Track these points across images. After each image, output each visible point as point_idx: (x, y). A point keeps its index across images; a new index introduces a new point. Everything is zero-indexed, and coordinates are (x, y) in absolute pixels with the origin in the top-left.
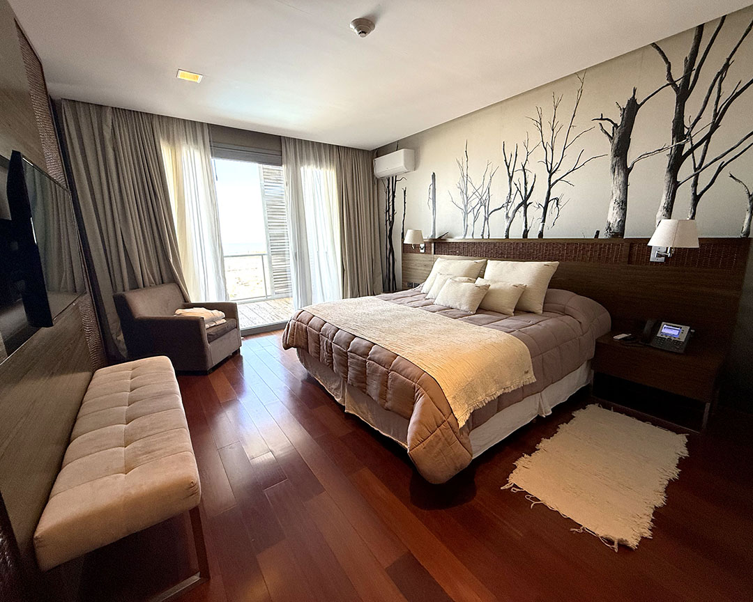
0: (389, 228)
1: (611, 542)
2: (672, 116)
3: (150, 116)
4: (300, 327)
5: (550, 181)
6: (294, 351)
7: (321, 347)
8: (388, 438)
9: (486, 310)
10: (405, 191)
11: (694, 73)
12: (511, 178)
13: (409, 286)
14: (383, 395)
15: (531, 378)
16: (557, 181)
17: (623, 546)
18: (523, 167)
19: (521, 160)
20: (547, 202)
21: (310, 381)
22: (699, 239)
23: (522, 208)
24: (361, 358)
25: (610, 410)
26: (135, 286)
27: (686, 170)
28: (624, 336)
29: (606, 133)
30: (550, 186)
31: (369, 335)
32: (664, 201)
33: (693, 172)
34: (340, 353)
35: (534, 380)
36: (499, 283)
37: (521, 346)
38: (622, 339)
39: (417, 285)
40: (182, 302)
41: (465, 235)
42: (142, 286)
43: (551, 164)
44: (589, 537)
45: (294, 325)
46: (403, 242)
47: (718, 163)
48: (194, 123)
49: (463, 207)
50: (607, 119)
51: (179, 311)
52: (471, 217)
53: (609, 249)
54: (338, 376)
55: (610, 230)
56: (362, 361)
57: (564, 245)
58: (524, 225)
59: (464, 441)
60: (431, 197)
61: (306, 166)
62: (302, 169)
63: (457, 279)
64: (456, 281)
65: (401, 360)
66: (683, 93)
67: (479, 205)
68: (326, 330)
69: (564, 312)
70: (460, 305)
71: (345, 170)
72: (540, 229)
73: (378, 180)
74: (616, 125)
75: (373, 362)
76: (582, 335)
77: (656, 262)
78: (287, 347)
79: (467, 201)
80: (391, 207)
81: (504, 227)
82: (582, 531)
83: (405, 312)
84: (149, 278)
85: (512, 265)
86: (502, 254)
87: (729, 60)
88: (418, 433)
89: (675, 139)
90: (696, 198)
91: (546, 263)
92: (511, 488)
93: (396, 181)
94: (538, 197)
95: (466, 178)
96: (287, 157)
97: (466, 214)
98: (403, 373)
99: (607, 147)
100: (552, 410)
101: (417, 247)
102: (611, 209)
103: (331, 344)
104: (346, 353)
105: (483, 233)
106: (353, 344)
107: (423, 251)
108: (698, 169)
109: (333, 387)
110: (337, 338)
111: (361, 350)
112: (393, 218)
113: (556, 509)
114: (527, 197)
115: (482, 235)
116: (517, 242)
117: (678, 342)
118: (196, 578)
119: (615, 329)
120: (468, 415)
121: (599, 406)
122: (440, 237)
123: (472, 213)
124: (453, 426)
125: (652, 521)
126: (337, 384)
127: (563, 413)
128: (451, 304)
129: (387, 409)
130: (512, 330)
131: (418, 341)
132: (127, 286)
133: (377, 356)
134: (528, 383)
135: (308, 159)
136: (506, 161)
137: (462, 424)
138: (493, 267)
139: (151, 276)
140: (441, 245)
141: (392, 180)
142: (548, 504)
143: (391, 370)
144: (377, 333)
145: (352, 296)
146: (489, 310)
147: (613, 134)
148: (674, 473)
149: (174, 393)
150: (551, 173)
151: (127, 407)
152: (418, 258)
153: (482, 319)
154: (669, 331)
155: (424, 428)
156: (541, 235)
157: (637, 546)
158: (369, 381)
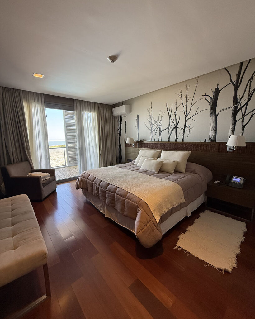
0: (119, 137)
1: (221, 270)
2: (232, 95)
3: (19, 91)
4: (84, 180)
5: (186, 119)
6: (80, 190)
7: (94, 189)
8: (125, 228)
9: (163, 172)
10: (126, 122)
11: (240, 79)
12: (170, 117)
13: (128, 161)
14: (123, 210)
15: (183, 200)
16: (189, 119)
17: (226, 271)
18: (175, 113)
19: (174, 110)
20: (185, 127)
21: (87, 204)
22: (246, 143)
23: (175, 130)
24: (112, 193)
25: (214, 212)
26: (10, 163)
27: (239, 116)
28: (218, 181)
29: (207, 101)
30: (186, 121)
31: (116, 183)
32: (231, 128)
33: (241, 117)
34: (102, 191)
35: (184, 201)
36: (167, 160)
37: (178, 187)
38: (218, 183)
39: (131, 161)
40: (30, 169)
41: (151, 140)
42: (13, 163)
43: (186, 112)
44: (212, 268)
45: (81, 179)
46: (125, 142)
47: (251, 114)
48: (37, 93)
49: (150, 129)
50: (208, 95)
51: (30, 174)
52: (154, 132)
53: (210, 146)
54: (102, 201)
55: (211, 139)
56: (113, 194)
57: (192, 144)
58: (176, 136)
59: (159, 229)
60: (137, 124)
61: (84, 111)
62: (83, 113)
63: (149, 159)
64: (149, 160)
65: (131, 194)
66: (236, 87)
67: (157, 128)
68: (96, 181)
69: (194, 172)
70: (152, 170)
71: (101, 113)
72: (182, 138)
73: (114, 117)
74: (211, 98)
75: (118, 195)
76: (202, 182)
77: (229, 152)
78: (77, 188)
79: (152, 126)
80: (120, 128)
81: (167, 137)
82: (209, 266)
83: (129, 173)
84: (16, 159)
85: (172, 153)
86: (167, 148)
87: (253, 75)
88: (140, 226)
89: (234, 104)
90: (244, 127)
91: (186, 152)
92: (178, 248)
93: (122, 117)
94: (181, 125)
95: (151, 117)
96: (77, 107)
97: (152, 131)
98: (132, 200)
99: (208, 106)
100: (191, 213)
101: (131, 145)
102: (210, 130)
103: (98, 187)
104: (106, 191)
105: (159, 139)
106: (109, 187)
107: (134, 146)
108: (244, 116)
109: (99, 206)
110: (101, 185)
111: (112, 190)
112: (121, 133)
113: (197, 257)
114: (177, 125)
115: (159, 140)
116: (173, 143)
117: (240, 184)
118: (45, 297)
119: (214, 179)
120: (160, 217)
121: (210, 211)
122: (141, 141)
123: (154, 131)
124: (154, 223)
125: (236, 260)
126: (101, 205)
127: (196, 214)
128: (147, 169)
129: (125, 216)
130: (174, 180)
131: (137, 186)
132: (6, 163)
133: (119, 193)
134: (182, 203)
135: (85, 108)
136: (168, 110)
137: (158, 221)
138: (164, 154)
139: (17, 158)
140: (141, 144)
141: (120, 117)
142: (194, 255)
143: (127, 199)
144: (119, 182)
145: (104, 166)
146: (164, 172)
147: (210, 101)
148: (242, 239)
149: (31, 211)
150: (186, 116)
151: (11, 219)
152: (131, 150)
153: (161, 175)
154: (236, 179)
155: (142, 224)
156: (183, 140)
157: (232, 271)
158: (116, 203)
